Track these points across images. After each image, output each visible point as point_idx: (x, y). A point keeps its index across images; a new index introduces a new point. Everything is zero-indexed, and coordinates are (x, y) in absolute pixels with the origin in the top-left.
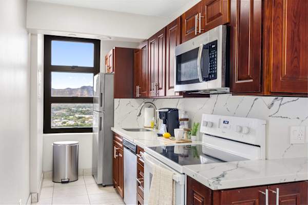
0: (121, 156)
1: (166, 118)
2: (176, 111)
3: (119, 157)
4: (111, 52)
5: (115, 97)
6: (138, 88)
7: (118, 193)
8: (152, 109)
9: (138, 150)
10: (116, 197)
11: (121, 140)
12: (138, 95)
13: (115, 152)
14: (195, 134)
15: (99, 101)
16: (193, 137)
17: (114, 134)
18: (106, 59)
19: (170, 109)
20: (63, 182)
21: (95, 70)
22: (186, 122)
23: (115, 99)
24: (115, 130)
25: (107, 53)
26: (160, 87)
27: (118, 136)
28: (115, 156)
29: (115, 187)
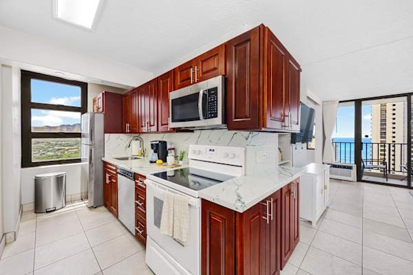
0: (114, 181)
1: (157, 149)
2: (165, 143)
3: (112, 182)
4: (101, 95)
5: (105, 132)
6: (128, 125)
7: (111, 211)
8: (138, 142)
9: (135, 176)
10: (109, 215)
11: (114, 168)
12: (128, 131)
13: (107, 178)
14: (181, 159)
15: (89, 136)
16: (181, 162)
17: (105, 163)
18: (94, 101)
19: (160, 142)
20: (47, 212)
21: (83, 109)
22: (173, 151)
23: (106, 134)
24: (106, 159)
25: (95, 96)
26: (152, 124)
27: (110, 164)
28: (108, 181)
29: (106, 207)
